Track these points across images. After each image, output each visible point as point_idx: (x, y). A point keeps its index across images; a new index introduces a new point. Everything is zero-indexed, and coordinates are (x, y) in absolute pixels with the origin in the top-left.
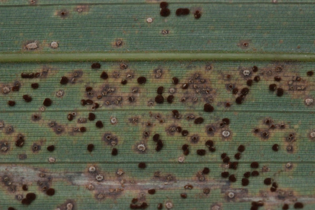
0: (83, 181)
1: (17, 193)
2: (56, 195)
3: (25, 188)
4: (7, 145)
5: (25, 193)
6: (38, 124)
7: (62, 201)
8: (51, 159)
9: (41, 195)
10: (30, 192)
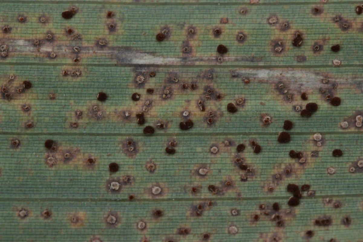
1: (295, 103)
2: (342, 106)
3: (304, 97)
4: (282, 45)
5: (305, 104)
6: (319, 19)
7: (350, 113)
8: (336, 61)
9: (324, 105)
10: (310, 101)
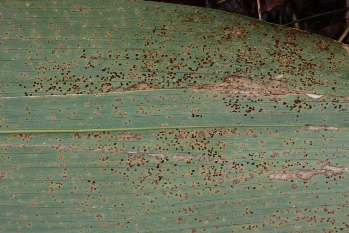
0: (175, 157)
1: (160, 160)
2: (169, 161)
4: (157, 149)
5: (161, 160)
6: (164, 144)
8: (167, 152)
9: (165, 161)
10: (163, 160)
